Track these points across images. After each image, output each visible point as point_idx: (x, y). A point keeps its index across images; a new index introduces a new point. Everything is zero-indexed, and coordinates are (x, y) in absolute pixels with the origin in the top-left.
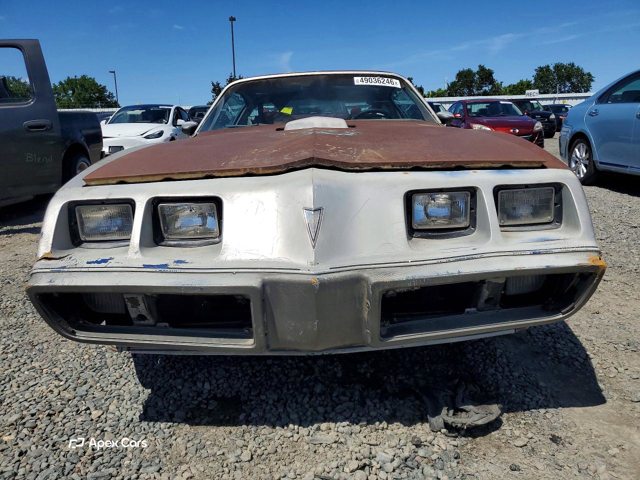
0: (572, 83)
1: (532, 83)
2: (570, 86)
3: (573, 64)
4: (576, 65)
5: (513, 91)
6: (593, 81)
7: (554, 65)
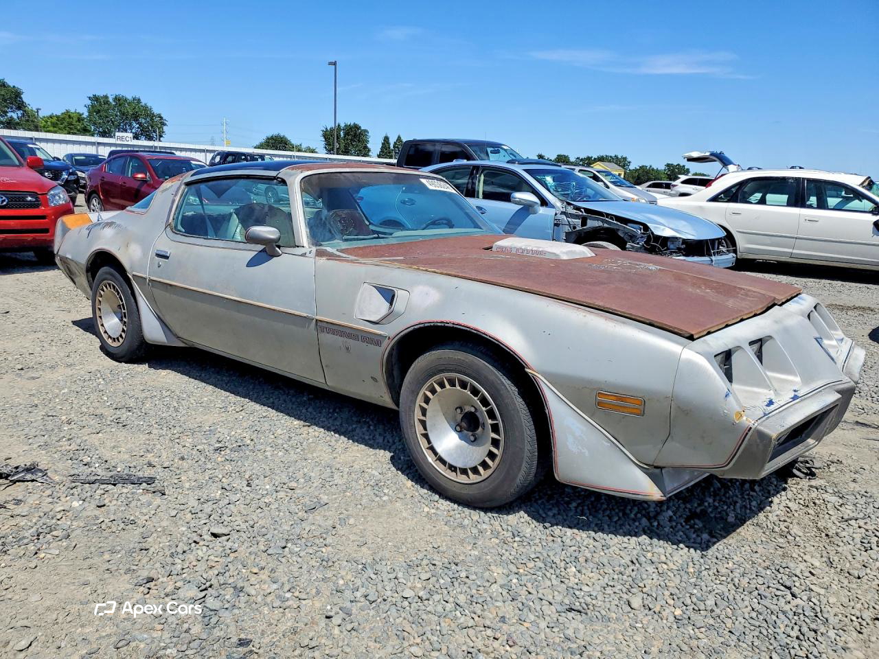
0: (140, 124)
1: (84, 116)
2: (138, 128)
3: (139, 100)
4: (143, 102)
5: (57, 124)
6: (165, 125)
7: (114, 97)
